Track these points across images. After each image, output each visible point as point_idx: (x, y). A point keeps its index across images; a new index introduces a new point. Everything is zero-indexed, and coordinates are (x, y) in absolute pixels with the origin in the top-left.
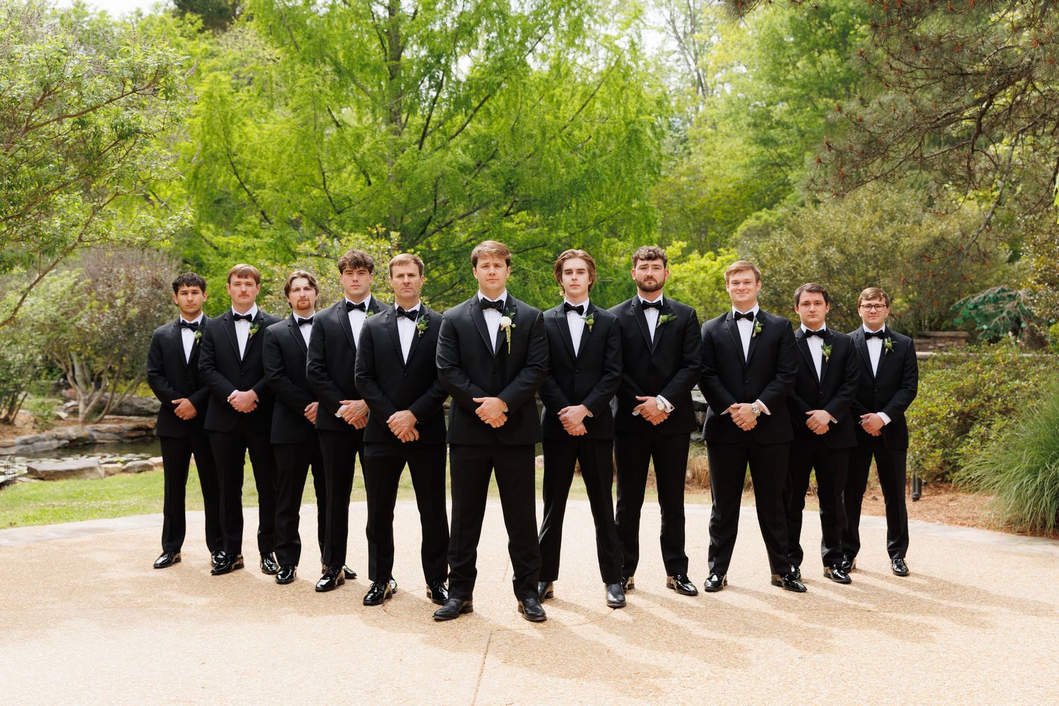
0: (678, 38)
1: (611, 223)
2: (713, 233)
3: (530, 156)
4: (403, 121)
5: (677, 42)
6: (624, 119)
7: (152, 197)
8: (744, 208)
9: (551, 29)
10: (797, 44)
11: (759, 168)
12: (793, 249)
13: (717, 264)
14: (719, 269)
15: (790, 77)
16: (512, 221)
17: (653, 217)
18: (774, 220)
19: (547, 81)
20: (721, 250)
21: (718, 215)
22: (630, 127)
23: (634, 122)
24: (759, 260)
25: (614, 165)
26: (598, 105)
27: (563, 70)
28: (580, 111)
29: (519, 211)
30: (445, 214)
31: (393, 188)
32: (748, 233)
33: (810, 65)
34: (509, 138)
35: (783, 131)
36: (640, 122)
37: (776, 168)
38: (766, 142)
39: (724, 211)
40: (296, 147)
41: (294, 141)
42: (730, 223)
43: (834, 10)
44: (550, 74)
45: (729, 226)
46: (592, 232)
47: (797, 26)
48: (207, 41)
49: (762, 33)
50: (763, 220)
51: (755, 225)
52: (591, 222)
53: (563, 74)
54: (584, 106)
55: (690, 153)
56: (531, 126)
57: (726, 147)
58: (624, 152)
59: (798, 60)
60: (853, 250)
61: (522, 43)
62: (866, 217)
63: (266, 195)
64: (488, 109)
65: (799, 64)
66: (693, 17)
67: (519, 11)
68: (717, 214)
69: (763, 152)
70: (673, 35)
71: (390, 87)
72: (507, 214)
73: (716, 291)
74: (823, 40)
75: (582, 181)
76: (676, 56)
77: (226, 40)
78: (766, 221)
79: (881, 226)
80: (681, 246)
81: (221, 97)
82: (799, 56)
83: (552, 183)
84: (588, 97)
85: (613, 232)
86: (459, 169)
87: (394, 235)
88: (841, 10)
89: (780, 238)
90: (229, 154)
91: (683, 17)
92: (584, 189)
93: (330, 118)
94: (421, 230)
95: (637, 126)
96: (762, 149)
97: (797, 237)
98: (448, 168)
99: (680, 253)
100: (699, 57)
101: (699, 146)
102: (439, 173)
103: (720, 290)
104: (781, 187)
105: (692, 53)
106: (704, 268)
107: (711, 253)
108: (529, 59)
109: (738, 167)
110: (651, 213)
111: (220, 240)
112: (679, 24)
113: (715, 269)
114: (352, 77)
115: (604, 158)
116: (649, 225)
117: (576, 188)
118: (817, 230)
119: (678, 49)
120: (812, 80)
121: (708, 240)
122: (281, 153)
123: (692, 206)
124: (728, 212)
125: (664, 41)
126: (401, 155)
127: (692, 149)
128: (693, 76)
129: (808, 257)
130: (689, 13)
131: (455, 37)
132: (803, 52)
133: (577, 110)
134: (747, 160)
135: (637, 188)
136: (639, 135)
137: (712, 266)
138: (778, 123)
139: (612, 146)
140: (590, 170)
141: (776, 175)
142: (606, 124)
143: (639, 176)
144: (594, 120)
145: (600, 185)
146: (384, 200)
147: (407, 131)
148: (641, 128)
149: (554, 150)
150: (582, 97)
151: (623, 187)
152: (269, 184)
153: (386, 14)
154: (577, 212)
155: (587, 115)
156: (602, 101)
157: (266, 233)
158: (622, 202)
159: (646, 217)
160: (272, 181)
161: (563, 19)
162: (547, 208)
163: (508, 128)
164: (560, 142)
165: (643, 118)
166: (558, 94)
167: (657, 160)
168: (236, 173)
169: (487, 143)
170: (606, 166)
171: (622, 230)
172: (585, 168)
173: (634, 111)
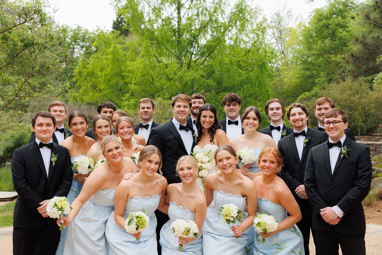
0: (276, 39)
1: (255, 96)
2: (289, 100)
3: (226, 72)
4: (182, 60)
6: (260, 59)
8: (299, 91)
9: (234, 27)
10: (317, 36)
11: (304, 78)
15: (314, 47)
16: (221, 95)
19: (233, 47)
22: (262, 62)
23: (263, 59)
25: (256, 74)
26: (250, 55)
27: (238, 43)
28: (244, 56)
29: (223, 91)
31: (177, 83)
32: (301, 100)
33: (322, 43)
34: (218, 64)
35: (312, 66)
36: (266, 60)
37: (310, 78)
38: (307, 69)
39: (292, 93)
40: (143, 69)
41: (142, 68)
43: (330, 24)
44: (234, 44)
45: (294, 98)
46: (249, 99)
47: (318, 30)
49: (305, 33)
51: (304, 97)
52: (248, 95)
55: (280, 75)
56: (226, 60)
57: (292, 73)
58: (260, 70)
59: (318, 41)
60: (343, 104)
61: (224, 32)
62: (349, 92)
63: (132, 87)
64: (212, 56)
65: (318, 43)
67: (223, 22)
68: (290, 94)
70: (274, 37)
71: (178, 49)
72: (218, 93)
75: (245, 80)
76: (275, 44)
77: (128, 39)
78: (307, 95)
79: (354, 95)
81: (117, 52)
83: (234, 81)
84: (247, 51)
85: (256, 99)
86: (201, 76)
90: (121, 72)
91: (277, 32)
92: (246, 84)
93: (156, 60)
95: (264, 61)
96: (306, 72)
98: (196, 76)
100: (282, 44)
101: (283, 72)
102: (194, 78)
104: (312, 85)
105: (280, 43)
108: (226, 38)
109: (297, 78)
110: (270, 92)
112: (276, 34)
114: (163, 44)
115: (253, 72)
117: (242, 83)
119: (276, 42)
122: (138, 71)
123: (281, 91)
124: (294, 93)
125: (271, 39)
126: (180, 72)
128: (281, 51)
130: (279, 30)
131: (200, 30)
134: (300, 76)
135: (265, 82)
136: (265, 64)
139: (256, 68)
140: (248, 76)
141: (310, 81)
142: (254, 61)
143: (265, 79)
144: (249, 60)
145: (252, 82)
146: (174, 87)
147: (184, 65)
148: (266, 62)
149: (235, 69)
150: (245, 51)
151: (260, 83)
152: (133, 82)
153: (177, 23)
154: (243, 92)
155: (246, 58)
156: (252, 53)
157: (132, 100)
158: (259, 88)
159: (268, 93)
160: (134, 82)
161: (238, 23)
162: (232, 90)
163: (218, 61)
164: (237, 67)
165: (267, 58)
166: (236, 51)
167: (271, 73)
168: (123, 79)
169: (211, 67)
170: (254, 75)
171: (259, 98)
172: (246, 75)
173: (263, 56)
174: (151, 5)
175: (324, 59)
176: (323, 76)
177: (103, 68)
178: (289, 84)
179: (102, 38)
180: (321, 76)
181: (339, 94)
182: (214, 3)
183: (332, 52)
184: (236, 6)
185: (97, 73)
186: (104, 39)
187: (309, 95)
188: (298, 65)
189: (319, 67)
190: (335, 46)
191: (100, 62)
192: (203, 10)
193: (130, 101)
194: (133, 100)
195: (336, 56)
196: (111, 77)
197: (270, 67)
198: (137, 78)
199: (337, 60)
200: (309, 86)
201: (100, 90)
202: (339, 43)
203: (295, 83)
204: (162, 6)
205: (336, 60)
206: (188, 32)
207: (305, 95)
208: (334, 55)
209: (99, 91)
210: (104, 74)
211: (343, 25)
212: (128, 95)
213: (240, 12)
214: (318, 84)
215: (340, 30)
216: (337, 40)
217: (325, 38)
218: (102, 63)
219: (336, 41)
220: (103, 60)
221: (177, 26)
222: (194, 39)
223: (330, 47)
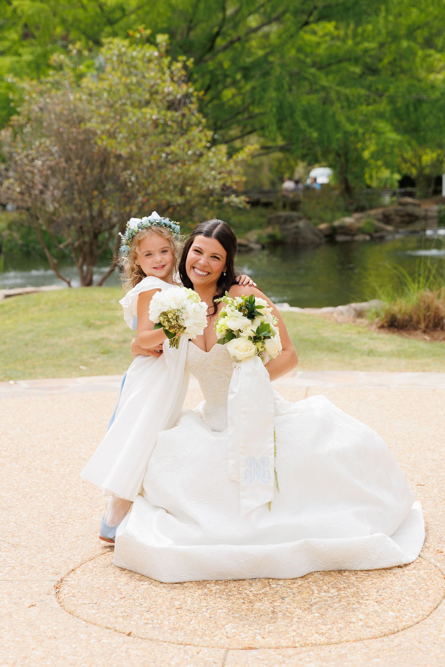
1: (427, 32)
16: (314, 33)
29: (320, 19)
46: (405, 44)
52: (403, 30)
72: (306, 23)
85: (429, 43)
87: (162, 38)
94: (209, 45)
146: (162, 9)
157: (26, 49)
162: (351, 13)
171: (440, 41)
193: (20, 55)
194: (30, 50)
212: (12, 35)
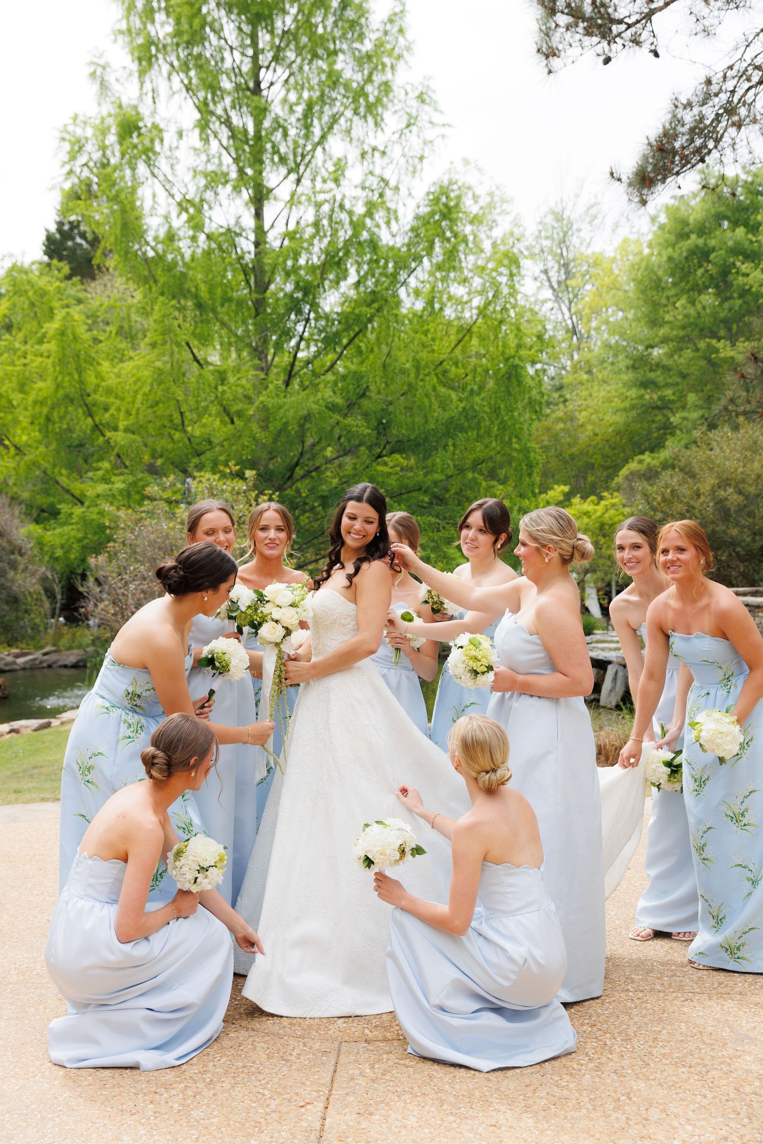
0: (552, 287)
1: (491, 465)
2: (593, 478)
3: (403, 395)
4: (270, 358)
5: (551, 291)
6: (503, 353)
7: (7, 442)
8: (624, 452)
9: (425, 260)
10: (675, 284)
11: (639, 411)
12: (685, 490)
13: (600, 508)
14: (603, 514)
15: (668, 318)
16: (386, 464)
17: (535, 458)
18: (658, 464)
19: (421, 317)
20: (605, 494)
21: (598, 459)
22: (510, 363)
23: (514, 357)
24: (649, 503)
25: (493, 403)
26: (475, 341)
27: (437, 306)
28: (456, 346)
29: (392, 453)
30: (313, 457)
31: (255, 427)
32: (630, 477)
33: (689, 306)
34: (380, 372)
35: (663, 373)
36: (520, 358)
37: (656, 412)
38: (645, 384)
39: (603, 456)
40: (152, 385)
41: (150, 380)
42: (609, 467)
43: (713, 250)
44: (424, 309)
45: (610, 471)
46: (470, 475)
47: (676, 265)
48: (74, 289)
49: (639, 275)
50: (645, 464)
51: (637, 468)
52: (469, 463)
53: (437, 310)
54: (459, 342)
55: (565, 401)
56: (403, 359)
57: (603, 394)
58: (503, 389)
59: (678, 300)
60: (752, 489)
61: (395, 275)
63: (119, 438)
64: (359, 347)
65: (677, 305)
66: (566, 265)
67: (391, 243)
68: (596, 459)
69: (643, 395)
70: (547, 284)
71: (255, 324)
72: (380, 456)
73: (600, 537)
74: (703, 279)
75: (459, 419)
76: (550, 305)
77: (95, 288)
78: (648, 464)
80: (562, 491)
81: (73, 334)
82: (678, 296)
83: (427, 422)
84: (465, 332)
85: (492, 475)
86: (327, 407)
87: (249, 473)
88: (721, 249)
89: (671, 479)
90: (84, 394)
91: (556, 267)
92: (462, 429)
93: (191, 356)
94: (289, 474)
95: (517, 361)
96: (642, 391)
97: (690, 477)
98: (314, 406)
99: (562, 498)
100: (573, 305)
101: (575, 393)
102: (305, 412)
103: (604, 536)
104: (662, 432)
105: (567, 302)
106: (587, 514)
107: (593, 498)
108: (402, 292)
109: (617, 411)
110: (532, 455)
111: (77, 487)
112: (553, 274)
113: (599, 514)
114: (214, 311)
115: (483, 395)
116: (530, 466)
117: (452, 428)
118: (711, 469)
119: (553, 298)
120: (692, 320)
121: (588, 486)
122: (136, 392)
123: (569, 452)
124: (608, 457)
125: (539, 288)
126: (264, 393)
127: (568, 396)
128: (567, 325)
129: (702, 498)
130: (562, 262)
131: (324, 268)
132: (683, 291)
133: (453, 346)
134: (627, 404)
135: (517, 426)
136: (519, 370)
137: (595, 511)
138: (657, 365)
139: (491, 384)
140: (468, 407)
141: (657, 419)
142: (484, 360)
143: (520, 414)
144: (470, 357)
145: (479, 423)
146: (246, 441)
147: (275, 370)
148: (521, 364)
149: (429, 387)
150: (458, 331)
151: (503, 427)
152: (122, 425)
153: (252, 248)
154: (454, 454)
155: (463, 351)
156: (480, 337)
157: (118, 478)
158: (502, 442)
159: (528, 458)
160: (125, 423)
161: (438, 249)
162: (421, 448)
163: (379, 363)
164: (435, 380)
165: (523, 352)
166: (432, 330)
167: (538, 398)
168: (91, 415)
169: (358, 380)
170: (485, 403)
171: (502, 473)
172: (462, 405)
173: (513, 345)
174: (174, 191)
175: (697, 354)
176: (696, 406)
177: (27, 379)
178: (593, 430)
179: (26, 292)
180: (689, 404)
181: (738, 460)
182: (364, 188)
183: (722, 333)
184: (431, 197)
185: (12, 396)
186: (31, 294)
187: (655, 463)
188: (620, 372)
189: (684, 376)
190: (729, 315)
191: (18, 363)
192: (332, 210)
193: (112, 483)
194: (122, 478)
195: (733, 345)
196: (53, 408)
197: (533, 378)
198: (134, 412)
199: (736, 356)
200: (655, 435)
201: (17, 448)
202: (741, 306)
203: (610, 425)
204: (209, 195)
205: (732, 358)
206: (288, 274)
207: (641, 462)
208: (728, 343)
209: (13, 451)
210: (31, 398)
211: (752, 251)
212: (106, 465)
213: (444, 216)
214: (681, 430)
215: (744, 268)
216: (736, 295)
217: (700, 289)
218: (25, 365)
219: (732, 301)
220: (29, 357)
221: (253, 256)
222: (306, 294)
223: (714, 315)
